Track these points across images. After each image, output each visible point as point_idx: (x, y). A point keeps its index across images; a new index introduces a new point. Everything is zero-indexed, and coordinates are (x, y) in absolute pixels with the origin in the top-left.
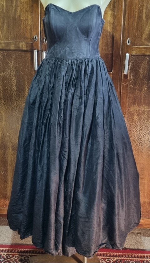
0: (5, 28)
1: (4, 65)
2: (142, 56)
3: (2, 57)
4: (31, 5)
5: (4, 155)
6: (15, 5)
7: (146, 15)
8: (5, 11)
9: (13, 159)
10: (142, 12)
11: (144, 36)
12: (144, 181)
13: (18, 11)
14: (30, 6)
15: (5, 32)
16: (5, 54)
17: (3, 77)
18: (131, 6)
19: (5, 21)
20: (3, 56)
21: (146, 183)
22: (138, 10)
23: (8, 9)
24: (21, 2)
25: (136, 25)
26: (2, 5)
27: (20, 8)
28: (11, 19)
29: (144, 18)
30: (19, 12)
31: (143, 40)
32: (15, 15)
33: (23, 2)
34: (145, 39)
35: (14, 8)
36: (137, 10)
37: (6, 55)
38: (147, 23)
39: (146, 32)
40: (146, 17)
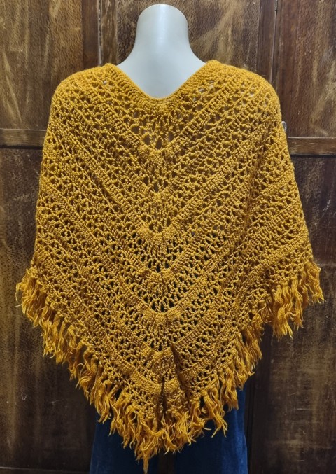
0: (28, 101)
1: (27, 178)
2: (309, 156)
3: (22, 163)
4: (82, 53)
5: (28, 361)
6: (49, 55)
7: (319, 74)
8: (26, 67)
9: (45, 370)
10: (312, 67)
11: (315, 116)
12: (309, 409)
13: (56, 66)
14: (80, 57)
15: (27, 110)
16: (29, 156)
17: (25, 203)
18: (288, 55)
19: (29, 87)
20: (24, 159)
21: (314, 413)
22: (303, 62)
23: (35, 63)
24: (61, 47)
25: (297, 94)
26: (22, 53)
27: (60, 61)
28: (41, 82)
29: (314, 80)
30: (56, 69)
31: (312, 126)
32: (50, 75)
33: (66, 48)
34: (315, 123)
35: (46, 61)
36: (300, 63)
37: (31, 158)
38: (321, 89)
39: (319, 108)
40: (318, 76)
